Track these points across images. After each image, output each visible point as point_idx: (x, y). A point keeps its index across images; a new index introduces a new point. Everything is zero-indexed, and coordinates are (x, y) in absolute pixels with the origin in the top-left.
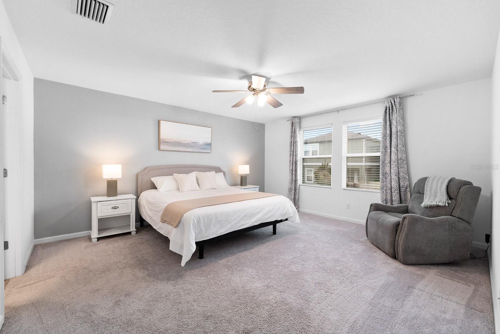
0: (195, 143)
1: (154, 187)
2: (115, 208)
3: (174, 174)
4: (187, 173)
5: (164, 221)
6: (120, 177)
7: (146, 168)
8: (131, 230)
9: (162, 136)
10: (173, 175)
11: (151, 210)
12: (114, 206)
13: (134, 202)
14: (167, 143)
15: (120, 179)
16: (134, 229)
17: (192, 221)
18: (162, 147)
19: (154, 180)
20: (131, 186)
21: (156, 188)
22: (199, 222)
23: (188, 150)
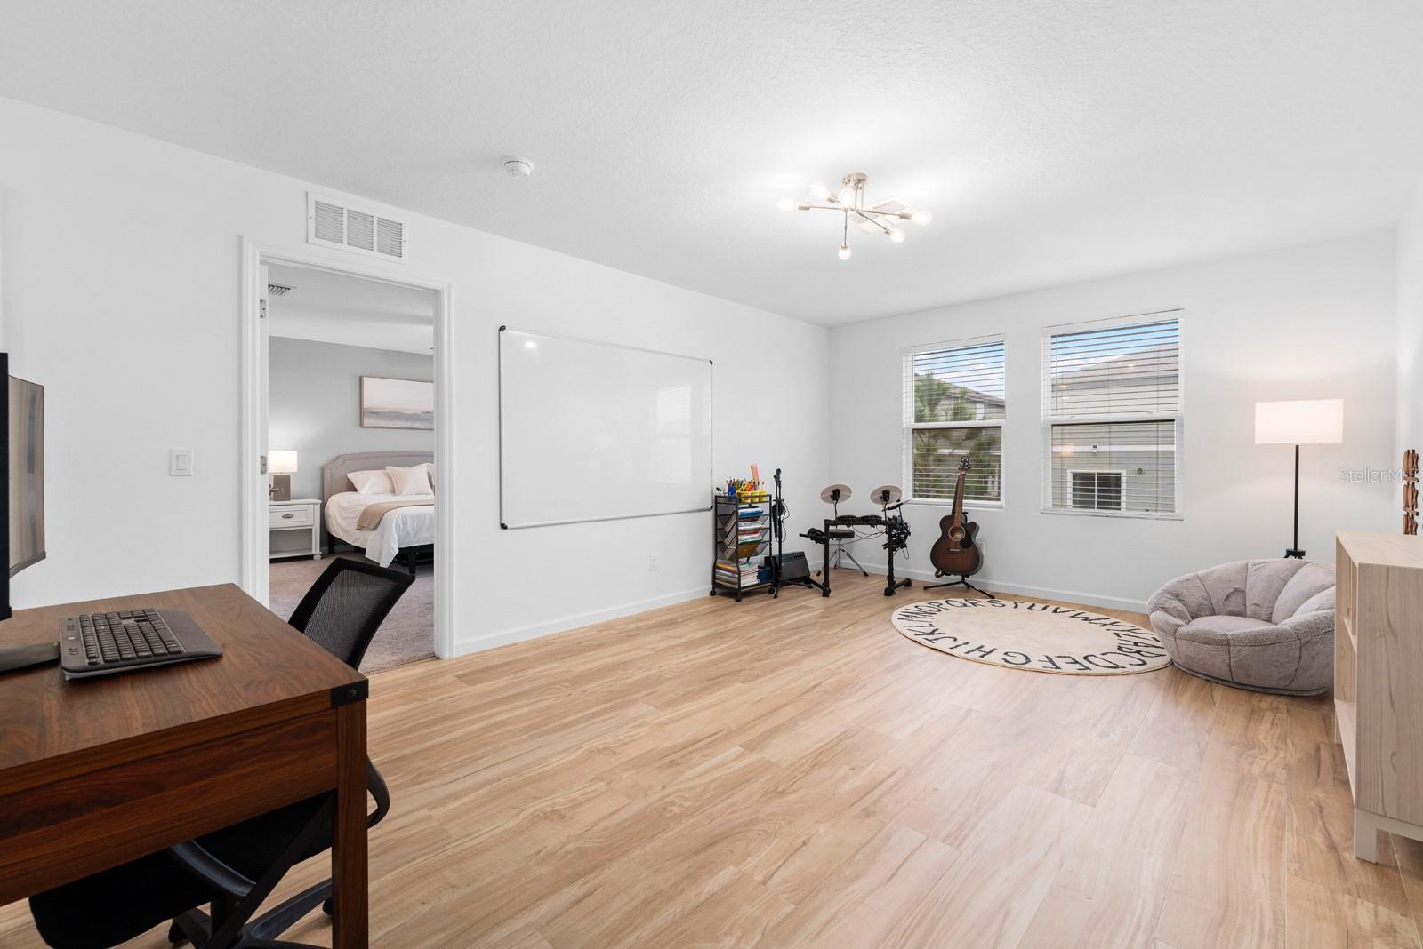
0: (428, 413)
1: (351, 488)
2: (288, 517)
3: (387, 467)
4: (411, 465)
5: (360, 528)
6: (296, 470)
7: (338, 457)
8: (313, 552)
9: (366, 404)
10: (385, 469)
11: (345, 519)
12: (286, 513)
13: (318, 508)
14: (375, 414)
15: (294, 473)
16: (318, 551)
17: (395, 521)
18: (367, 422)
19: (351, 476)
20: (312, 486)
21: (355, 490)
22: (405, 523)
23: (415, 426)
